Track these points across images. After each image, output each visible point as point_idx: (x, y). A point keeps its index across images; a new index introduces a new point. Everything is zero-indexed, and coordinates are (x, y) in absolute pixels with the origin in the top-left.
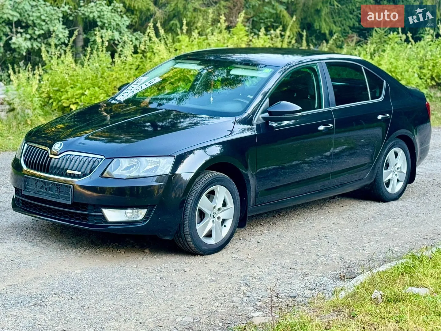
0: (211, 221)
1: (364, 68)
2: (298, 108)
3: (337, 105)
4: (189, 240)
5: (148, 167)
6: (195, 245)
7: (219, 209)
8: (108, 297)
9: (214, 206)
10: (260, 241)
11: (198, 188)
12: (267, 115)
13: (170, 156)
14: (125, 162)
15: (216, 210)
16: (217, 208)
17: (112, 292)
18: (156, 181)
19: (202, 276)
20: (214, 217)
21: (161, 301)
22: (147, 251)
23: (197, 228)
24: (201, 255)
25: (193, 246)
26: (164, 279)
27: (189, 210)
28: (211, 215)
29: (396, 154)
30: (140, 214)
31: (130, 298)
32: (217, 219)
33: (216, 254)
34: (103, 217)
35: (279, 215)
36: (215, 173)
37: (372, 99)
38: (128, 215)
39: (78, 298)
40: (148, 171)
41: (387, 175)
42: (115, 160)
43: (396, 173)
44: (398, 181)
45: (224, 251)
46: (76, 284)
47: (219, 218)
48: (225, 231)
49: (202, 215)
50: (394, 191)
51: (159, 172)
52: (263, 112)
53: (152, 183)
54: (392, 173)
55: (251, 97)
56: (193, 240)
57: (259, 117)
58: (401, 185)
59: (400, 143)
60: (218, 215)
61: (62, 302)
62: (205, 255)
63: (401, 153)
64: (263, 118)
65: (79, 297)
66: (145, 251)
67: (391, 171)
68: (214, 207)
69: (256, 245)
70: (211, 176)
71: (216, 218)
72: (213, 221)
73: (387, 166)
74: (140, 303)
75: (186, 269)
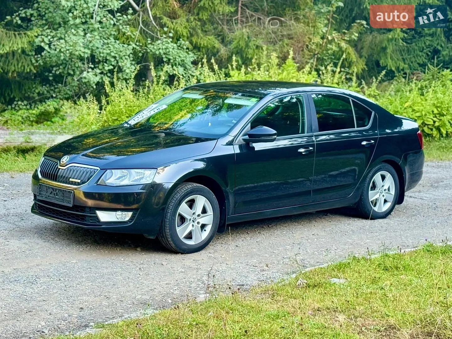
0: (191, 225)
1: (352, 100)
2: (273, 132)
3: (320, 131)
4: (169, 239)
5: (136, 178)
6: (175, 244)
7: (199, 215)
8: (89, 280)
9: (193, 212)
10: (238, 245)
11: (178, 196)
12: (247, 137)
13: (153, 168)
14: (118, 173)
15: (195, 216)
16: (197, 214)
17: (94, 277)
18: (141, 189)
19: (175, 269)
20: (194, 222)
21: (131, 284)
22: (139, 249)
23: (177, 230)
24: (182, 254)
25: (173, 245)
26: (142, 269)
27: (169, 214)
28: (190, 220)
29: (383, 178)
30: (126, 216)
31: (108, 281)
32: (196, 224)
33: (196, 253)
34: (97, 218)
35: (268, 226)
36: (195, 185)
37: (357, 127)
38: (118, 217)
39: (64, 280)
40: (136, 180)
41: (372, 196)
42: (108, 171)
43: (383, 194)
44: (385, 201)
45: (203, 252)
46: (68, 270)
47: (198, 223)
48: (205, 235)
49: (183, 219)
50: (381, 210)
51: (144, 181)
52: (244, 135)
53: (137, 190)
54: (378, 194)
55: (235, 122)
56: (173, 240)
57: (240, 139)
58: (388, 205)
59: (386, 167)
60: (198, 220)
61: (51, 282)
62: (186, 254)
63: (388, 176)
64: (244, 140)
65: (66, 279)
66: (137, 249)
67: (378, 192)
68: (194, 214)
69: (233, 248)
70: (191, 186)
71: (196, 222)
72: (193, 225)
73: (374, 187)
74: (114, 285)
75: (163, 263)
